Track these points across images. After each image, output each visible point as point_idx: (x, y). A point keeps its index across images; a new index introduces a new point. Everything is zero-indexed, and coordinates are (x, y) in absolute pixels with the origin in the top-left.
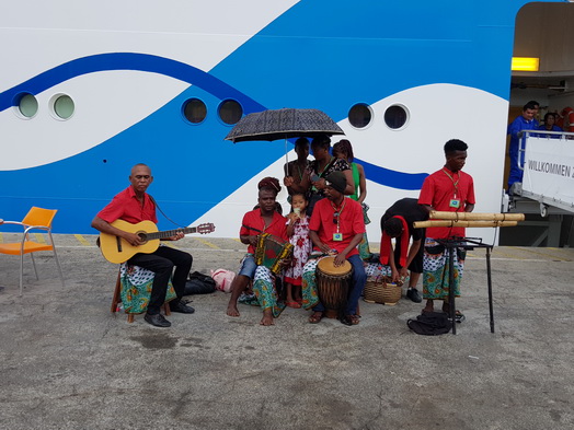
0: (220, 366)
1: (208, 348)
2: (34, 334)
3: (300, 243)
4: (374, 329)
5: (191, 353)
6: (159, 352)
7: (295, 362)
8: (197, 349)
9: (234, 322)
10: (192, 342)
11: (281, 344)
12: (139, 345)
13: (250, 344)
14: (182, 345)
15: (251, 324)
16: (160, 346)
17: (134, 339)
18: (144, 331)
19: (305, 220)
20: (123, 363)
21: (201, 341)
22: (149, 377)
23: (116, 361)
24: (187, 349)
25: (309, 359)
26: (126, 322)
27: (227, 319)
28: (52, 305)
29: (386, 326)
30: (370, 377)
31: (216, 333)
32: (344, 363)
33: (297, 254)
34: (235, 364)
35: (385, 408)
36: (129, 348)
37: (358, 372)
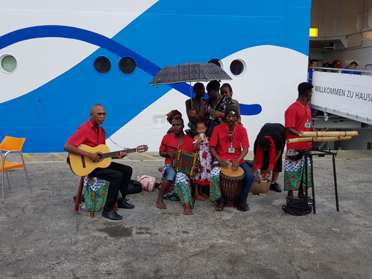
0: (171, 247)
1: (156, 234)
2: (25, 231)
3: (205, 156)
4: (262, 213)
5: (146, 239)
6: (123, 239)
7: (221, 241)
8: (149, 235)
9: (164, 213)
10: (143, 231)
11: (205, 228)
12: (106, 235)
13: (183, 229)
14: (137, 233)
15: (177, 214)
16: (122, 235)
17: (100, 230)
18: (105, 224)
19: (206, 139)
20: (101, 250)
21: (148, 229)
22: (125, 260)
23: (95, 249)
24: (142, 236)
25: (230, 238)
26: (89, 218)
27: (159, 211)
28: (28, 207)
29: (268, 210)
30: (277, 249)
31: (157, 223)
32: (254, 240)
33: (203, 163)
34: (180, 245)
35: (299, 271)
36: (99, 238)
37: (267, 246)
